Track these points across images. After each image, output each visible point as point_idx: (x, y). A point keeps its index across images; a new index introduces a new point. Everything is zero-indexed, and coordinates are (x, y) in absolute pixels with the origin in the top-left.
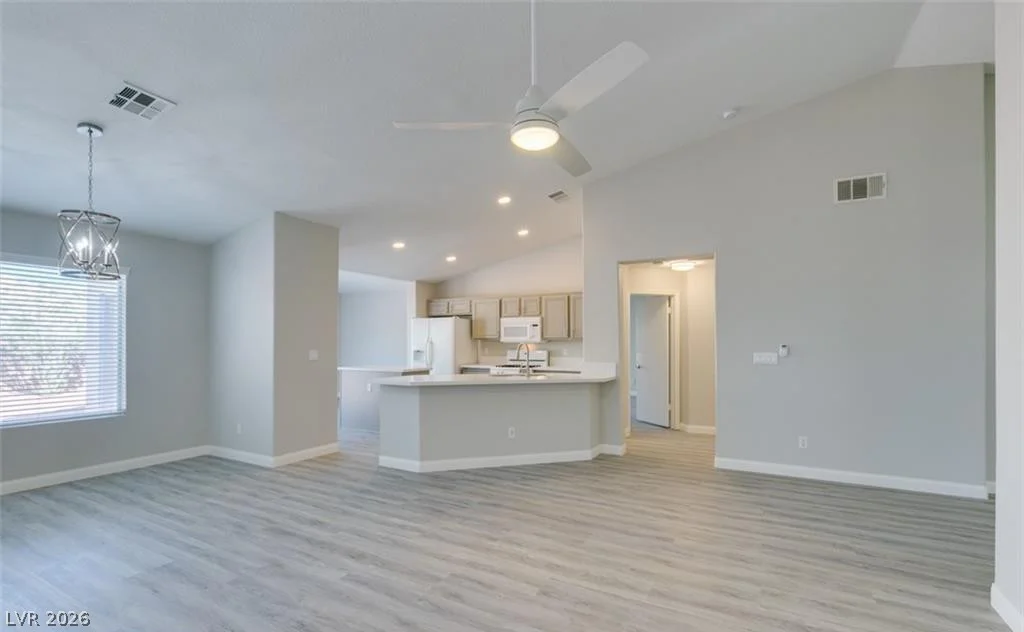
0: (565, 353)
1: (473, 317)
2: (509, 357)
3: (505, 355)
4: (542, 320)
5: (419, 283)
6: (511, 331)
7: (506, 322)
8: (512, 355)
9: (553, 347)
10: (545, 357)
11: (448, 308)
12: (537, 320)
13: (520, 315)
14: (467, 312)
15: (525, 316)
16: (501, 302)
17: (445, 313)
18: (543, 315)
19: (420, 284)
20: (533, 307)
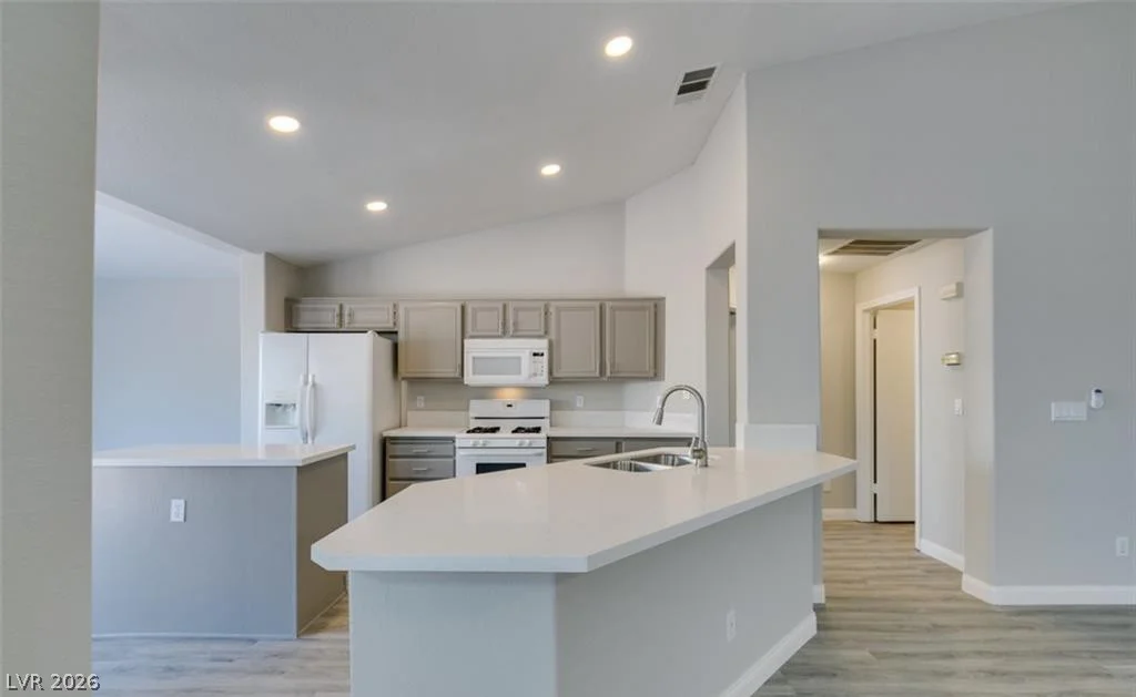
0: (579, 404)
1: (401, 337)
2: (472, 414)
3: (467, 409)
4: (551, 344)
5: (272, 259)
6: (483, 364)
7: (474, 348)
8: (478, 407)
9: (562, 394)
10: (546, 412)
11: (341, 315)
12: (541, 345)
13: (504, 334)
14: (389, 326)
15: (513, 337)
16: (463, 308)
17: (335, 325)
18: (553, 336)
19: (275, 262)
20: (533, 321)
